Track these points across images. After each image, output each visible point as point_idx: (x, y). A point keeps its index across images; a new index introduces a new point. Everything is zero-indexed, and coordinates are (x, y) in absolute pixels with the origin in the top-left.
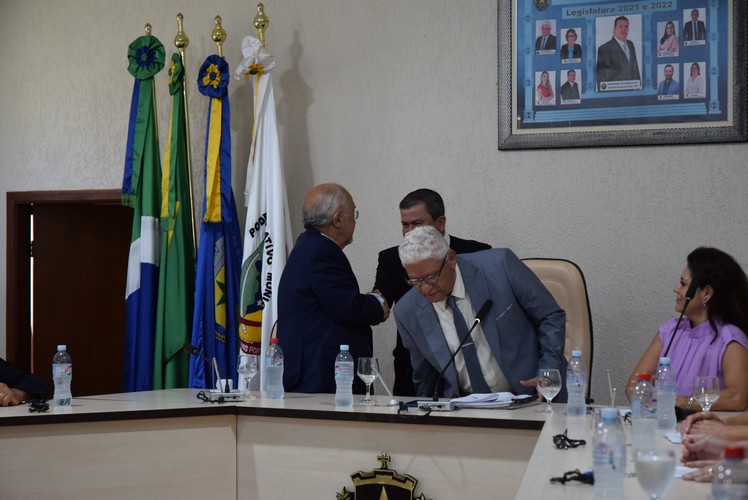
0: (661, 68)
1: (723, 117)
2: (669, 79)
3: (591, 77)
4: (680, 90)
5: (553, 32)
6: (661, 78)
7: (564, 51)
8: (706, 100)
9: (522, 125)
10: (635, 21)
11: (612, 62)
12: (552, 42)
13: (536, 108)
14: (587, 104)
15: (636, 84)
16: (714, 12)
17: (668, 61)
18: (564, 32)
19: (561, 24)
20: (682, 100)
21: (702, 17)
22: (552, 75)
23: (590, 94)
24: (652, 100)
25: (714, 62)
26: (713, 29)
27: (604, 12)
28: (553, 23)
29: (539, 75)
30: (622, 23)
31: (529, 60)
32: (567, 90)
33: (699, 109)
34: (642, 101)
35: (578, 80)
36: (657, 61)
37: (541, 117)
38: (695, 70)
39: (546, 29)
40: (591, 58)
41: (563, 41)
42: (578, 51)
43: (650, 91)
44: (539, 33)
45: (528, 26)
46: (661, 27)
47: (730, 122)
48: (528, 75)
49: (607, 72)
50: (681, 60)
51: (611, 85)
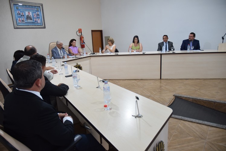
0: (35, 19)
1: (43, 25)
2: (36, 20)
3: (26, 19)
4: (37, 22)
5: (20, 13)
6: (35, 20)
7: (22, 16)
8: (40, 23)
9: (17, 25)
10: (31, 13)
11: (28, 17)
12: (20, 14)
13: (19, 23)
14: (26, 23)
15: (32, 21)
16: (40, 13)
17: (35, 18)
18: (21, 13)
19: (21, 12)
20: (38, 23)
21: (39, 13)
22: (20, 19)
23: (26, 22)
24: (34, 23)
25: (41, 19)
26: (40, 15)
27: (26, 11)
28: (19, 11)
29: (19, 18)
30: (29, 13)
31: (17, 16)
32: (23, 21)
33: (40, 24)
34: (33, 23)
35: (24, 20)
36: (34, 18)
37: (20, 24)
38: (39, 20)
39: (19, 12)
40: (26, 17)
41: (21, 14)
42: (23, 16)
43: (34, 22)
44: (18, 13)
45: (16, 11)
46: (34, 14)
47: (43, 26)
48: (17, 18)
49: (28, 19)
50: (37, 18)
51: (29, 21)
